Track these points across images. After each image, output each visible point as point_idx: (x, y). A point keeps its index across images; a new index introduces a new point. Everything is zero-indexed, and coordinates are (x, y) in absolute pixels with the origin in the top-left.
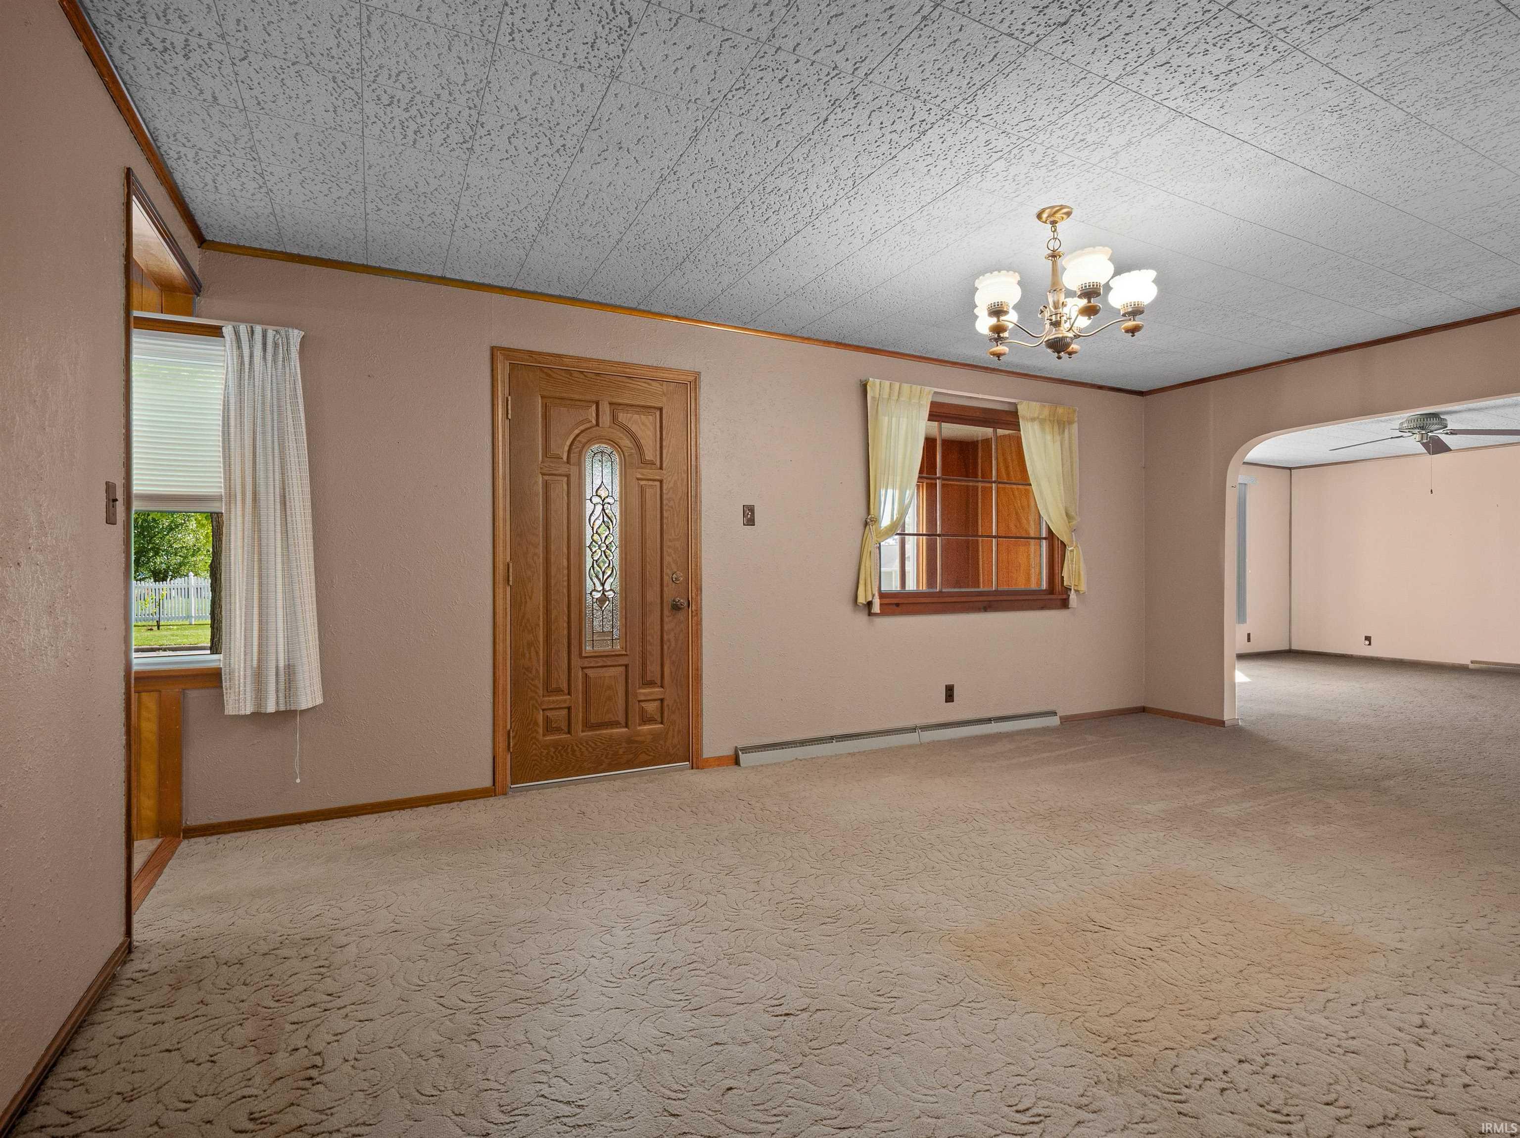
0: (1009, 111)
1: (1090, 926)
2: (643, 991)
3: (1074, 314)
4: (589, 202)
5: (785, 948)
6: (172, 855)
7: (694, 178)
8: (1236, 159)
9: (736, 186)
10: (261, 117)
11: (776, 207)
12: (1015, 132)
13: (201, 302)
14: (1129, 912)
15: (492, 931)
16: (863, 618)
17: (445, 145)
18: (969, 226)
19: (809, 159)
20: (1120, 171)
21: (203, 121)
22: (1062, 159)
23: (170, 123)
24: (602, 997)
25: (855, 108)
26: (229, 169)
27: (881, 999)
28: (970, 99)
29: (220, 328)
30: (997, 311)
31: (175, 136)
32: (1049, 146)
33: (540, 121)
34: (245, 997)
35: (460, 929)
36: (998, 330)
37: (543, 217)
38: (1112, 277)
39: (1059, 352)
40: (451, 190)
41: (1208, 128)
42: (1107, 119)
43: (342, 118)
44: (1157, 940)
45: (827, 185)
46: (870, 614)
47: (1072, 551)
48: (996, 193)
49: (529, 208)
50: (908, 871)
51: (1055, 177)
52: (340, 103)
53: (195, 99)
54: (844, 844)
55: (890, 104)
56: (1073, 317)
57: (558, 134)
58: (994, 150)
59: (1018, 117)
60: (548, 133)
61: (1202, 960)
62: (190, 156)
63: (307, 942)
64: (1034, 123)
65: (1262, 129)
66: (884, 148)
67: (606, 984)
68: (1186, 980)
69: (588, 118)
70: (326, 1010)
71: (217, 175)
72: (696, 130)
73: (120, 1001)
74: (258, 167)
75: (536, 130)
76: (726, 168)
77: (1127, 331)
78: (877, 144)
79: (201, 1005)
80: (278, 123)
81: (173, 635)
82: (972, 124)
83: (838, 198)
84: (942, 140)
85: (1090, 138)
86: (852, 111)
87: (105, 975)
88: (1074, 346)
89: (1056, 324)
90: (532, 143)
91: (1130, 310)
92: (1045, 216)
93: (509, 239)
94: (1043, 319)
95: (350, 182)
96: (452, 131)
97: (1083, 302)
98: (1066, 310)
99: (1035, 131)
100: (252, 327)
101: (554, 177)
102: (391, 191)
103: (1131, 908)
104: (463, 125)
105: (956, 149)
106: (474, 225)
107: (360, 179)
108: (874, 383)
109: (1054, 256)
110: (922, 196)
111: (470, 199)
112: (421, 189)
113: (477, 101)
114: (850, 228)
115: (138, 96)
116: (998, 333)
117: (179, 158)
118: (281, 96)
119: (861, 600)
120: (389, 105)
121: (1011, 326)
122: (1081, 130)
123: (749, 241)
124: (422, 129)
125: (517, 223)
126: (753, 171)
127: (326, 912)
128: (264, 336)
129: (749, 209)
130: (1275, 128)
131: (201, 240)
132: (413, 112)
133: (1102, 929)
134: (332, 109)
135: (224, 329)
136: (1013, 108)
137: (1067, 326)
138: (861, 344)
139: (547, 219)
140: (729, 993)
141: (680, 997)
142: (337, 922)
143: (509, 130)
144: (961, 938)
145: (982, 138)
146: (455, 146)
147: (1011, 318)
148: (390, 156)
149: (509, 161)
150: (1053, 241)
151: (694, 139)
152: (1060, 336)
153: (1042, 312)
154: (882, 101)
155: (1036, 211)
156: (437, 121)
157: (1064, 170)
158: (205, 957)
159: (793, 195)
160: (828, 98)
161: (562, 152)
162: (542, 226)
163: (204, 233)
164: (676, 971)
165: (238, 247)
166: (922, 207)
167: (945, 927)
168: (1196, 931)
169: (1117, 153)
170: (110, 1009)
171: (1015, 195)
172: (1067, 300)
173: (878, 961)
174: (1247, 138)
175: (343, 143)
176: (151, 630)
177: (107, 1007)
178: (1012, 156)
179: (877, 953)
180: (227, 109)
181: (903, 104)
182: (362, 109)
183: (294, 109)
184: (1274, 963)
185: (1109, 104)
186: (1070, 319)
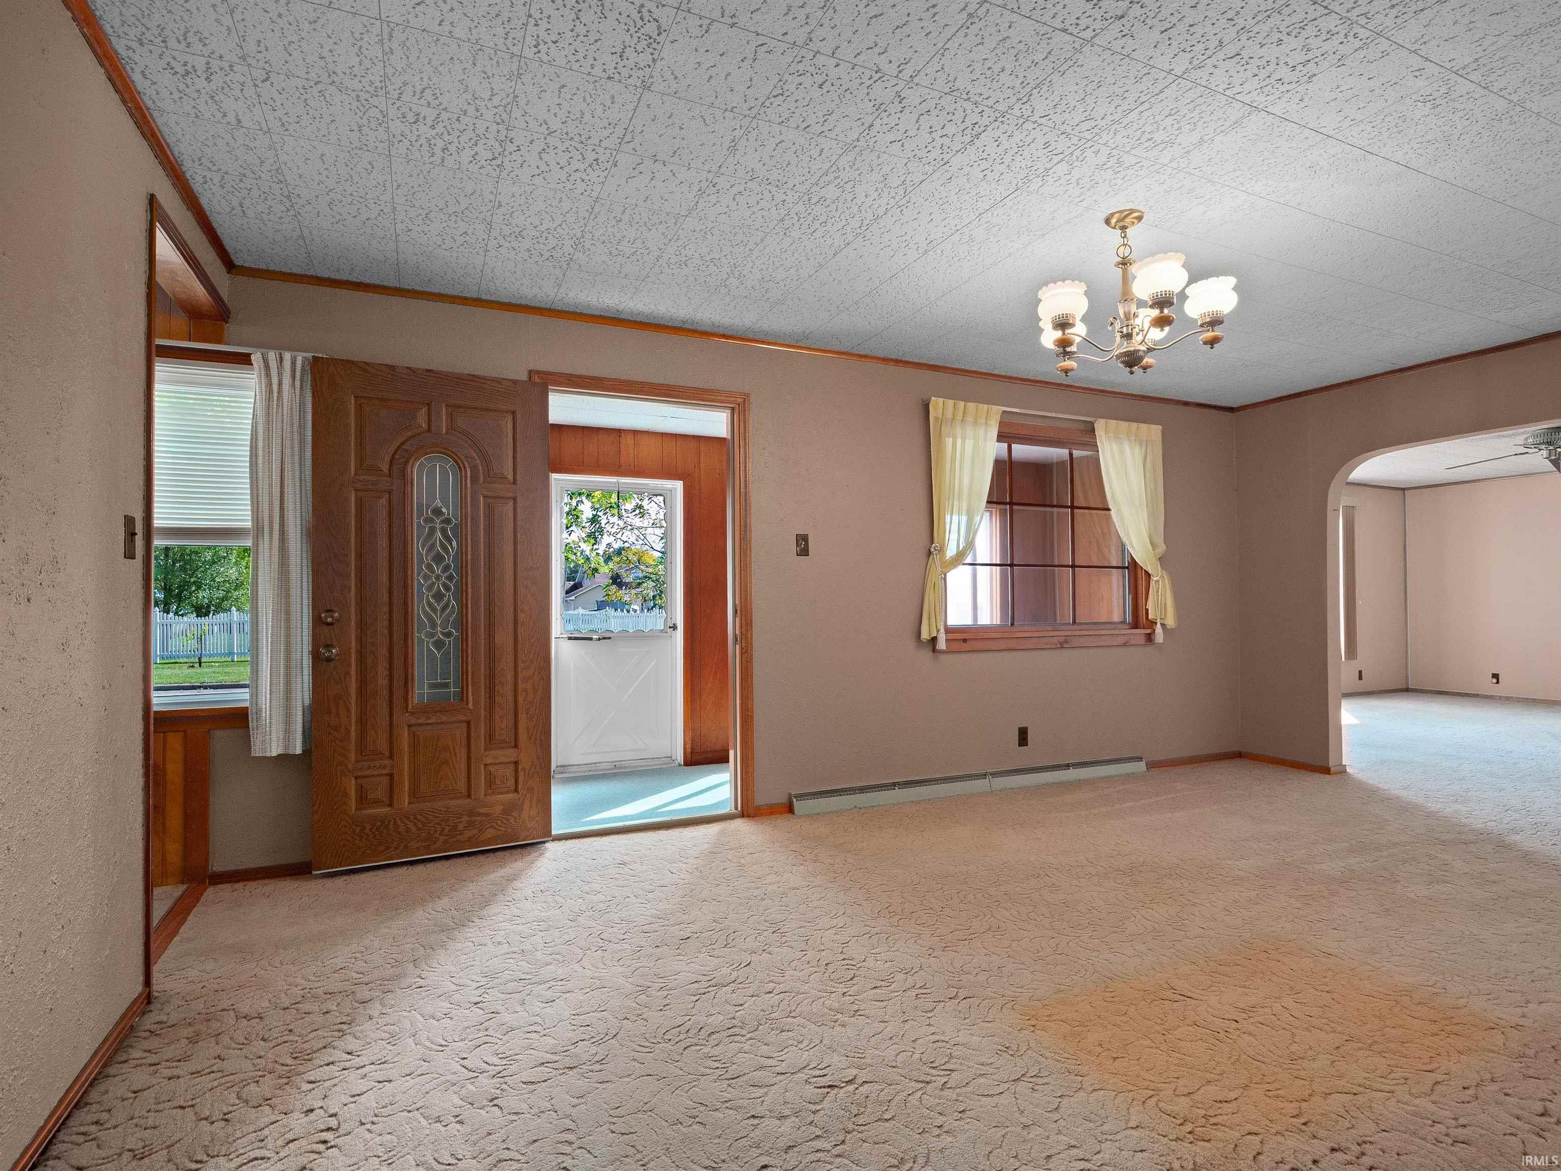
0: (1068, 111)
1: (1169, 994)
2: (677, 1058)
3: (1147, 325)
4: (626, 218)
5: (833, 1013)
6: (197, 902)
7: (735, 190)
8: (1320, 155)
9: (779, 197)
10: (286, 138)
11: (823, 218)
12: (1075, 132)
13: (230, 328)
14: (1214, 980)
15: (522, 989)
16: (926, 655)
17: (474, 162)
18: (1032, 234)
19: (855, 167)
20: (1193, 171)
21: (228, 144)
22: (1129, 160)
23: (194, 147)
24: (635, 1063)
25: (901, 112)
26: (255, 193)
27: (934, 1072)
28: (1025, 100)
29: (249, 355)
30: (1063, 324)
31: (200, 160)
32: (1114, 146)
33: (571, 135)
34: (262, 1054)
35: (488, 986)
36: (1064, 344)
37: (579, 235)
38: (1188, 285)
39: (1131, 367)
40: (482, 209)
41: (1287, 123)
42: (1176, 117)
43: (367, 138)
44: (1244, 1011)
45: (876, 194)
46: (934, 650)
47: (1158, 581)
48: (1059, 197)
49: (564, 226)
50: (971, 931)
51: (1123, 179)
52: (365, 121)
53: (219, 122)
54: (902, 900)
55: (939, 107)
56: (1146, 328)
57: (590, 148)
58: (1054, 152)
59: (1078, 116)
60: (579, 146)
61: (1293, 1035)
62: (216, 181)
63: (329, 996)
64: (1096, 123)
65: (1348, 122)
66: (936, 153)
67: (639, 1049)
68: (1275, 1057)
69: (620, 131)
70: (344, 1069)
71: (244, 198)
72: (733, 141)
73: (136, 1054)
74: (285, 189)
75: (567, 144)
76: (767, 180)
77: (1205, 343)
78: (928, 149)
79: (217, 1060)
80: (303, 144)
81: (214, 673)
82: (1029, 126)
83: (889, 207)
84: (997, 143)
85: (1159, 136)
86: (899, 115)
87: (122, 1026)
88: (1147, 360)
89: (1129, 336)
90: (563, 158)
91: (1208, 320)
92: (1114, 221)
93: (544, 257)
94: (1113, 330)
95: (379, 202)
96: (480, 148)
97: (1155, 312)
98: (1138, 321)
99: (1098, 131)
100: (280, 354)
101: (588, 192)
102: (421, 211)
103: (1218, 976)
104: (492, 142)
105: (1013, 153)
106: (507, 244)
107: (389, 199)
108: (937, 403)
109: (1124, 264)
110: (979, 204)
111: (502, 217)
112: (452, 209)
113: (505, 116)
114: (904, 238)
115: (160, 121)
116: (1064, 347)
117: (205, 183)
118: (305, 117)
119: (925, 635)
120: (415, 123)
121: (1078, 340)
122: (1148, 129)
123: (796, 255)
124: (449, 147)
125: (552, 242)
126: (796, 182)
127: (351, 966)
128: (294, 363)
129: (795, 221)
130: (1362, 121)
131: (230, 265)
132: (440, 128)
133: (1183, 998)
134: (356, 129)
135: (253, 357)
136: (1072, 107)
137: (1140, 338)
138: (922, 361)
139: (583, 237)
140: (770, 1062)
141: (717, 1065)
142: (361, 976)
143: (538, 146)
144: (1025, 1006)
145: (1041, 141)
146: (484, 163)
147: (1079, 330)
148: (418, 175)
149: (541, 177)
150: (1123, 247)
151: (733, 148)
152: (1132, 349)
153: (1112, 324)
154: (931, 104)
155: (1104, 216)
156: (464, 138)
157: (1130, 172)
158: (224, 1010)
159: (840, 205)
160: (873, 103)
161: (595, 166)
162: (578, 244)
163: (233, 257)
164: (714, 1037)
165: (267, 271)
166: (980, 214)
167: (1009, 993)
168: (1289, 1002)
169: (1188, 152)
170: (126, 1061)
171: (1079, 199)
172: (1140, 310)
173: (932, 1029)
174: (1331, 133)
175: (370, 163)
176: (193, 666)
177: (123, 1059)
178: (1074, 158)
179: (932, 1021)
180: (251, 131)
181: (954, 106)
182: (388, 128)
183: (319, 130)
184: (1375, 1039)
185: (1177, 100)
186: (1142, 331)
